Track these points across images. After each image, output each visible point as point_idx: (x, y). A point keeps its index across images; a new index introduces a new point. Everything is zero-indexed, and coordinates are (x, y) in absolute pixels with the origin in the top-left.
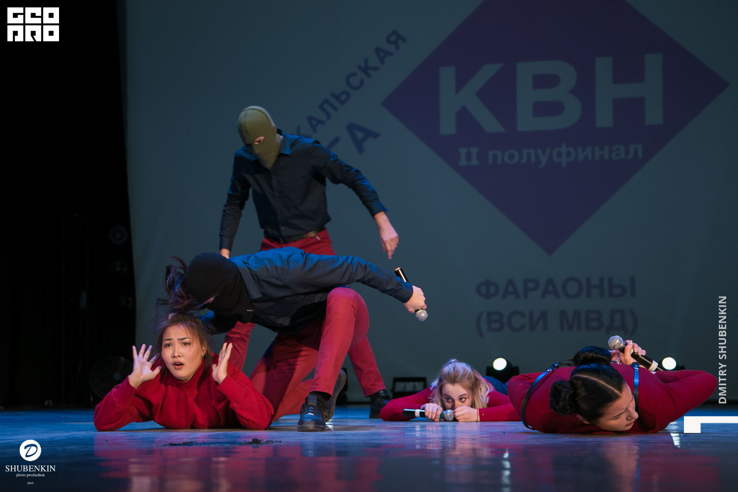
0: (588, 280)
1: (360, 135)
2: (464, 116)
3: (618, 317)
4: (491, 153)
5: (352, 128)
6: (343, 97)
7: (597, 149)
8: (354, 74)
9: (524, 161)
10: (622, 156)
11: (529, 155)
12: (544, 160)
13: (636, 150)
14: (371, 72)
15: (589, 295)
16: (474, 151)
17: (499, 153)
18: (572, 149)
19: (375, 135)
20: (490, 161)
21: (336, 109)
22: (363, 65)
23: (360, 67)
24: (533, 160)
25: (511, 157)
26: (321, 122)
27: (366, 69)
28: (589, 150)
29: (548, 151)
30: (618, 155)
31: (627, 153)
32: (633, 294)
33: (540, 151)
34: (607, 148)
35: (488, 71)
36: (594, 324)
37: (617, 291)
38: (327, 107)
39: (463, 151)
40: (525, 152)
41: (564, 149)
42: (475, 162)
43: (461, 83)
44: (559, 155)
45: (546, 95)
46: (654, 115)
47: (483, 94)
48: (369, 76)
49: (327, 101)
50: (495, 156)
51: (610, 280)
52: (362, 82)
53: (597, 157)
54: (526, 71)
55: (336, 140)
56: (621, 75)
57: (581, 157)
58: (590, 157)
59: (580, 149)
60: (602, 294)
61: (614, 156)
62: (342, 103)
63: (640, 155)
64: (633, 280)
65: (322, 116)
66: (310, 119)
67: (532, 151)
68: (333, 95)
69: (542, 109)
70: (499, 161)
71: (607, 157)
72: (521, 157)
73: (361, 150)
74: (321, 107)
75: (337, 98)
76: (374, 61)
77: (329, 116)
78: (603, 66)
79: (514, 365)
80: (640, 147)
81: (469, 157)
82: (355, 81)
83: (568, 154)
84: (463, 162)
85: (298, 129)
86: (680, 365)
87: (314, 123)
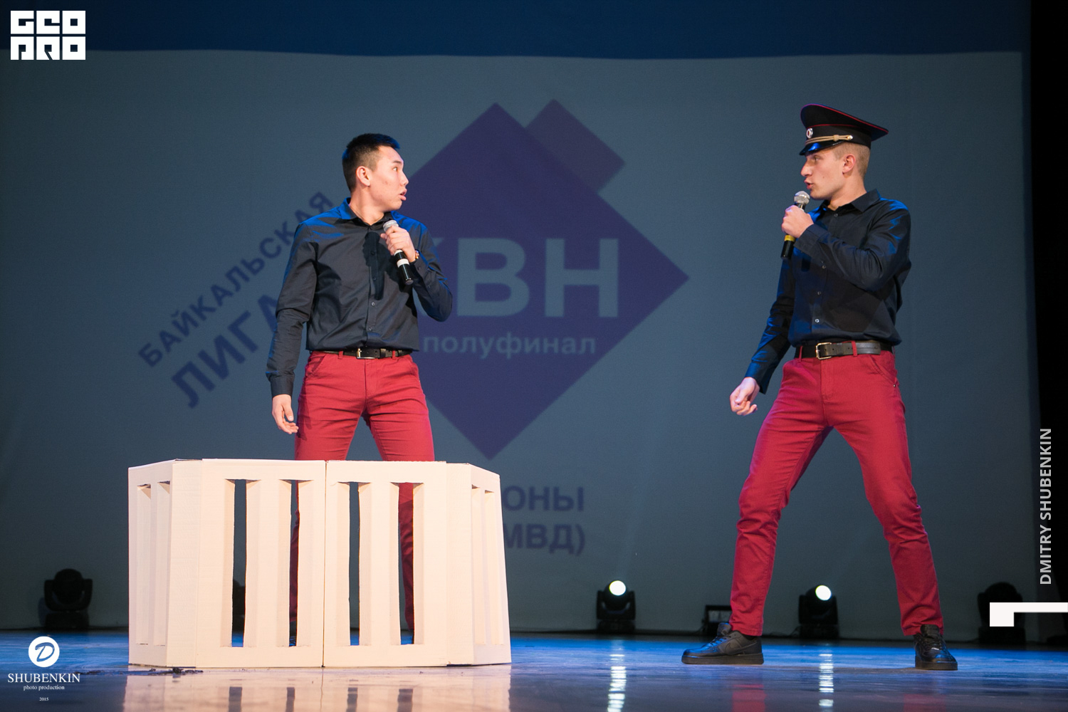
0: (532, 490)
3: (563, 533)
4: (426, 340)
5: (264, 301)
6: (256, 266)
7: (546, 341)
8: (270, 240)
9: (464, 350)
10: (573, 350)
11: (470, 344)
12: (486, 351)
13: (588, 345)
15: (532, 507)
17: (436, 339)
18: (518, 340)
20: (426, 349)
21: (246, 279)
22: (281, 230)
23: (277, 232)
24: (474, 349)
25: (450, 345)
26: (227, 293)
28: (536, 341)
29: (491, 341)
30: (568, 349)
31: (578, 347)
32: (581, 508)
33: (482, 340)
34: (556, 341)
36: (537, 541)
37: (563, 503)
38: (235, 275)
40: (465, 340)
41: (509, 339)
45: (490, 277)
46: (608, 306)
49: (236, 269)
50: (431, 343)
51: (556, 490)
53: (546, 350)
54: (469, 249)
55: (246, 316)
56: (573, 261)
57: (528, 349)
58: (538, 350)
59: (527, 340)
60: (546, 507)
61: (564, 350)
62: (255, 272)
63: (593, 350)
64: (581, 491)
65: (230, 287)
66: (215, 289)
67: (474, 340)
68: (244, 262)
69: (486, 292)
70: (436, 349)
71: (556, 350)
72: (460, 346)
74: (229, 275)
75: (249, 266)
77: (238, 287)
78: (555, 249)
80: (592, 341)
82: (270, 248)
83: (514, 345)
85: (200, 300)
86: (630, 590)
87: (220, 294)
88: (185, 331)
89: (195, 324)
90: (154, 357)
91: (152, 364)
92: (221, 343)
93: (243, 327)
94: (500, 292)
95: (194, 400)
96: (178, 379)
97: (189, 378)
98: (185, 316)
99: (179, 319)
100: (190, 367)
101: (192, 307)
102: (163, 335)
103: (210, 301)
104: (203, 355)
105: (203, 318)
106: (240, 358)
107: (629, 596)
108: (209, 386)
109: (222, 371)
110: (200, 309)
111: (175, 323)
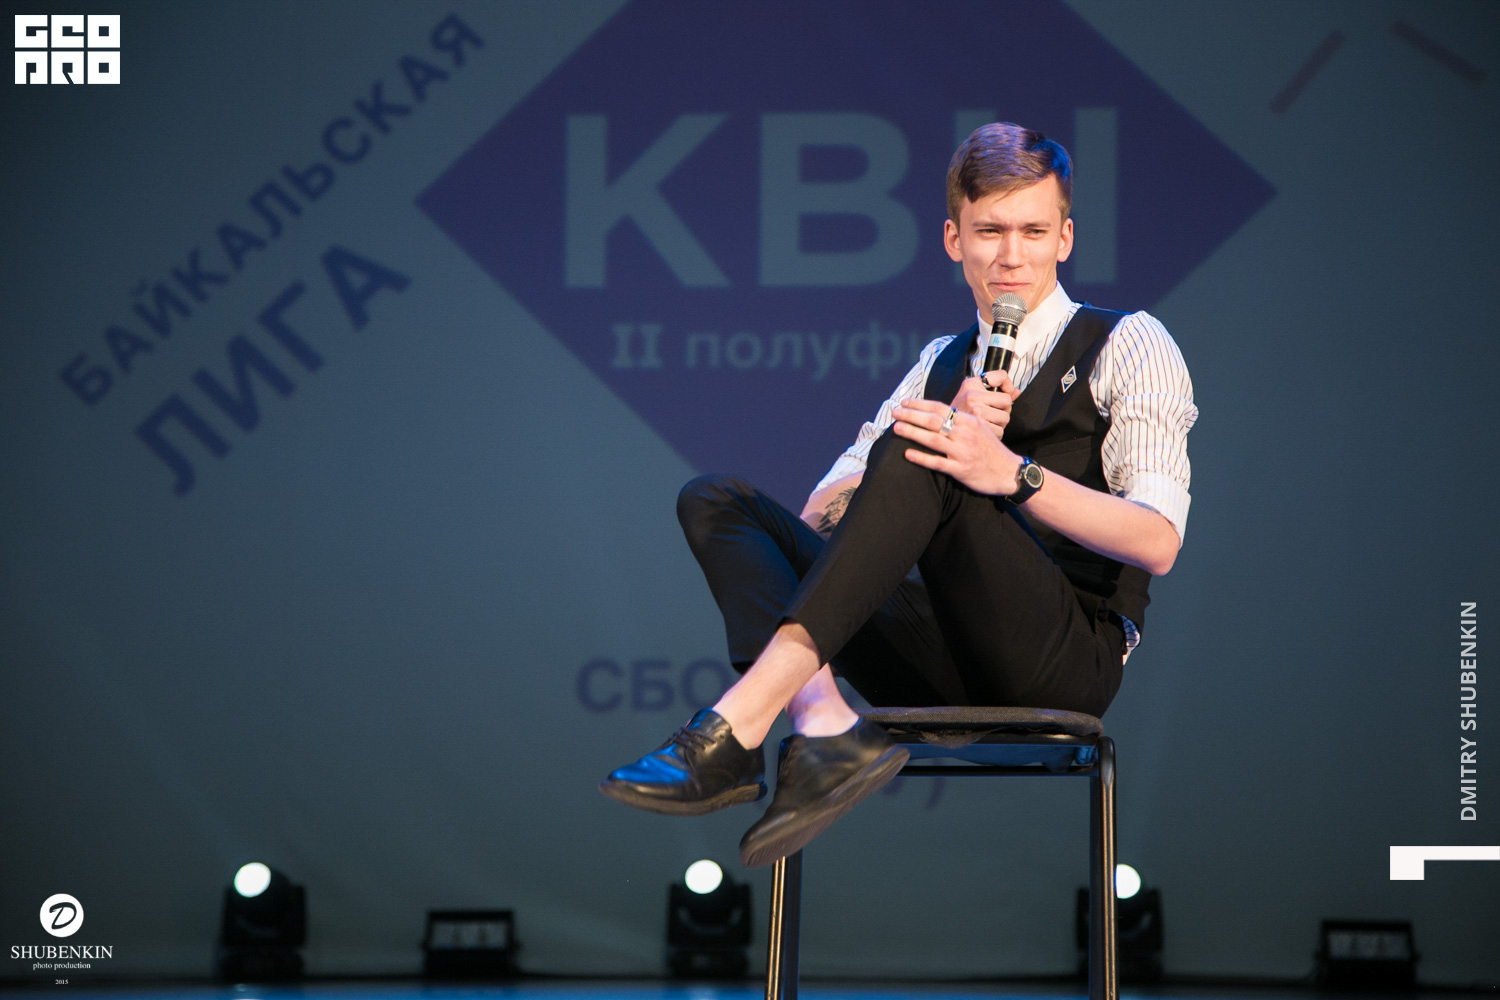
1: (357, 280)
2: (626, 242)
4: (693, 341)
5: (337, 261)
6: (317, 181)
8: (345, 123)
9: (775, 360)
11: (788, 348)
12: (825, 362)
14: (391, 119)
16: (651, 332)
17: (713, 340)
18: (894, 339)
19: (398, 282)
20: (692, 359)
21: (295, 210)
22: (369, 101)
23: (360, 106)
24: (798, 359)
25: (744, 350)
26: (255, 243)
27: (377, 110)
29: (835, 339)
33: (814, 340)
35: (690, 132)
38: (271, 203)
39: (623, 332)
40: (778, 340)
41: (874, 336)
42: (651, 360)
43: (621, 156)
44: (863, 349)
45: (831, 199)
47: (674, 189)
48: (385, 129)
49: (271, 189)
50: (703, 349)
52: (366, 144)
54: (784, 137)
55: (295, 291)
59: (914, 338)
62: (314, 195)
65: (258, 227)
66: (226, 233)
67: (797, 340)
68: (288, 172)
70: (714, 360)
72: (768, 352)
73: (359, 318)
74: (256, 202)
75: (299, 181)
76: (398, 91)
77: (277, 228)
79: (739, 878)
81: (637, 346)
82: (347, 141)
83: (886, 349)
84: (622, 360)
85: (194, 258)
86: (1150, 885)
87: (237, 243)
88: (162, 327)
89: (184, 311)
90: (93, 386)
91: (91, 399)
92: (242, 352)
93: (290, 317)
94: (851, 233)
95: (185, 478)
96: (149, 432)
97: (174, 431)
98: (161, 293)
99: (148, 300)
100: (174, 407)
101: (177, 274)
102: (114, 335)
103: (215, 259)
104: (204, 380)
105: (202, 297)
106: (284, 386)
107: (1147, 898)
108: (218, 446)
109: (246, 415)
110: (195, 279)
111: (141, 310)
